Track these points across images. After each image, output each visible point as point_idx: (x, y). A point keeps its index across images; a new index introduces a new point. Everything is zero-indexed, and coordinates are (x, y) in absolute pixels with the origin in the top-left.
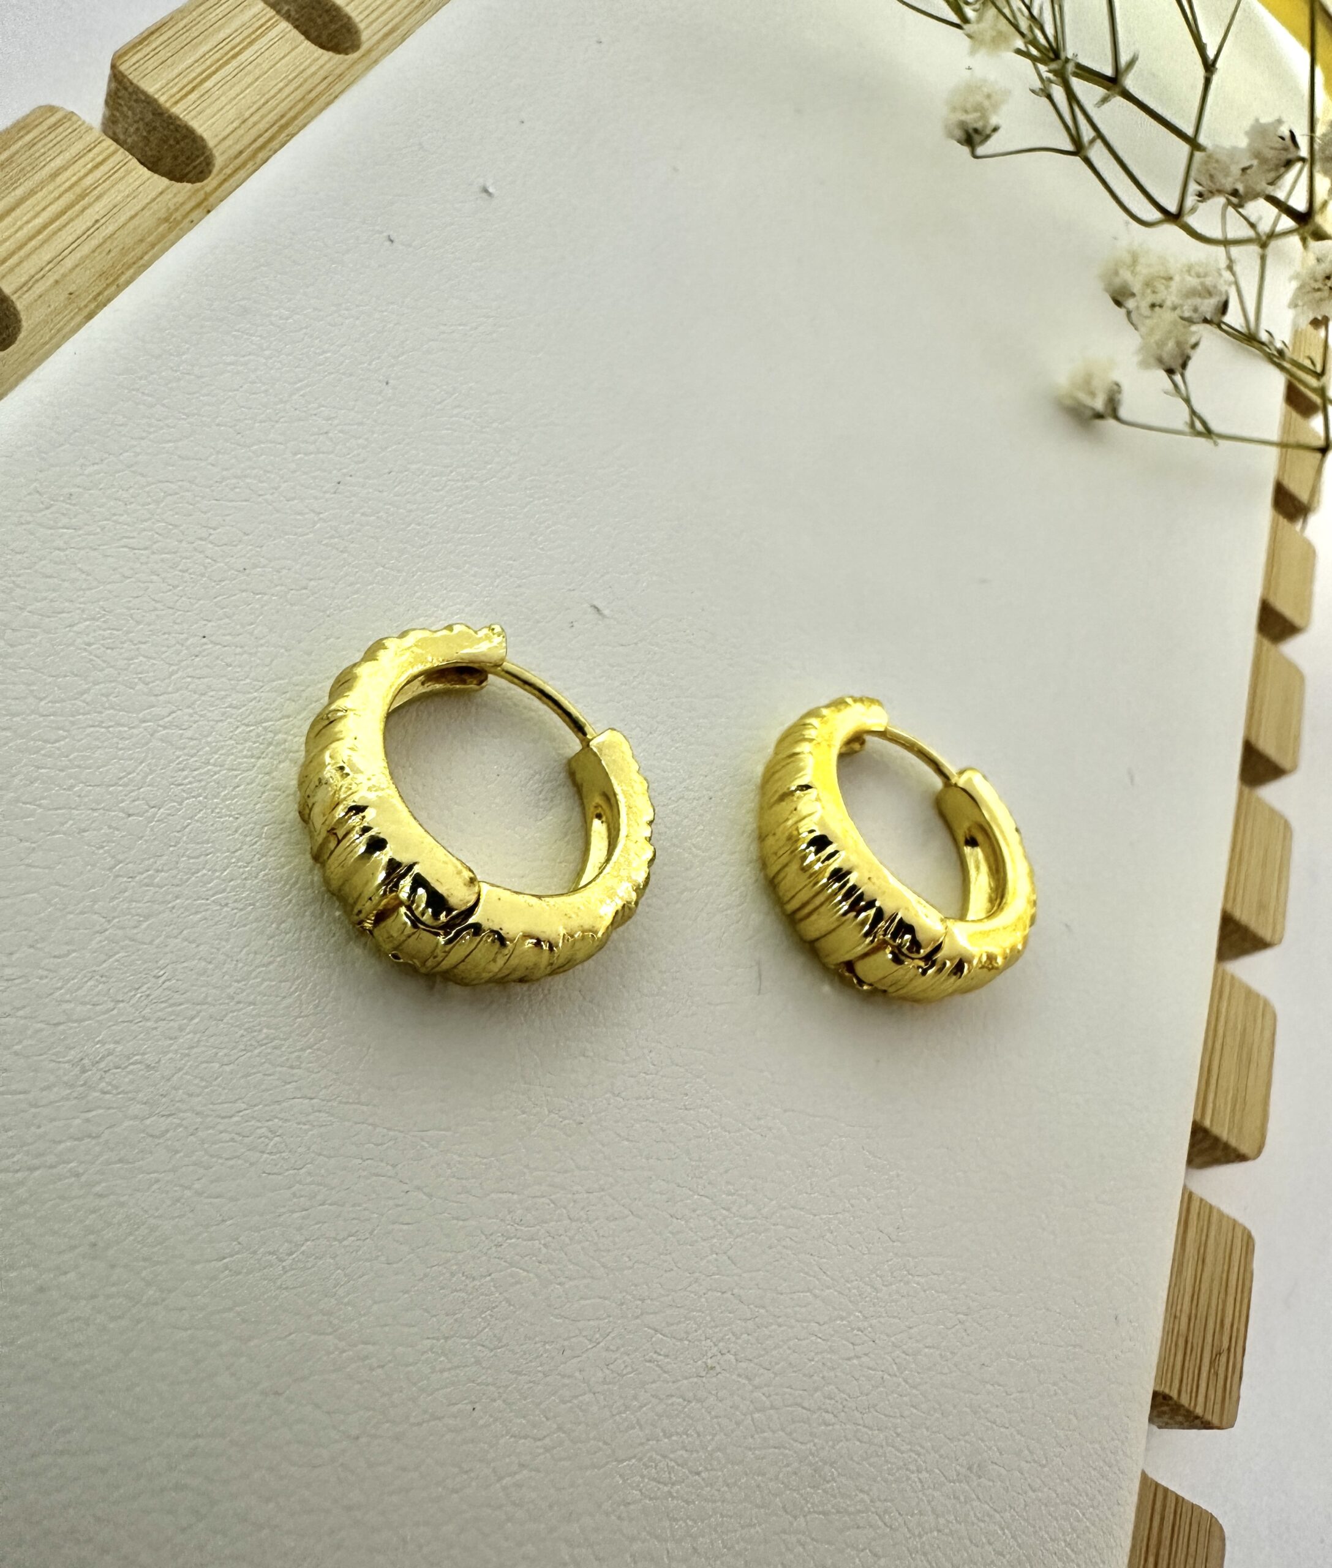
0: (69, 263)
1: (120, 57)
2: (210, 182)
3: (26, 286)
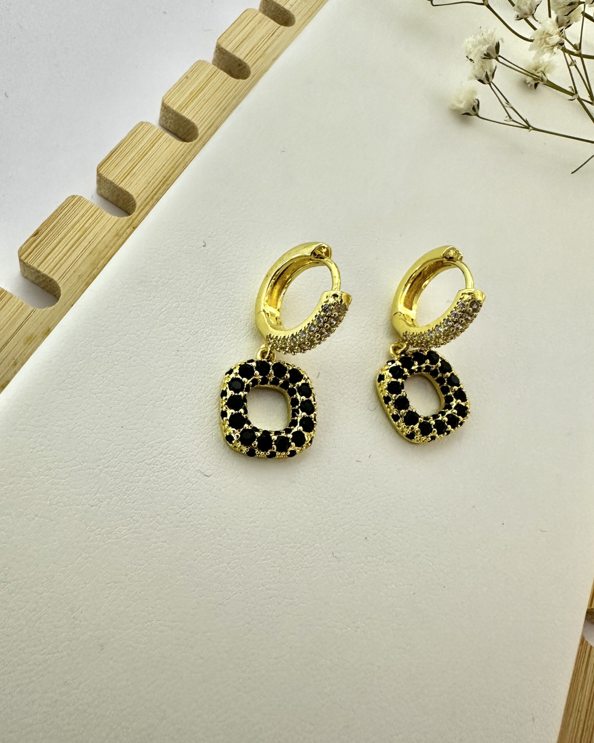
1: (100, 167)
3: (62, 277)
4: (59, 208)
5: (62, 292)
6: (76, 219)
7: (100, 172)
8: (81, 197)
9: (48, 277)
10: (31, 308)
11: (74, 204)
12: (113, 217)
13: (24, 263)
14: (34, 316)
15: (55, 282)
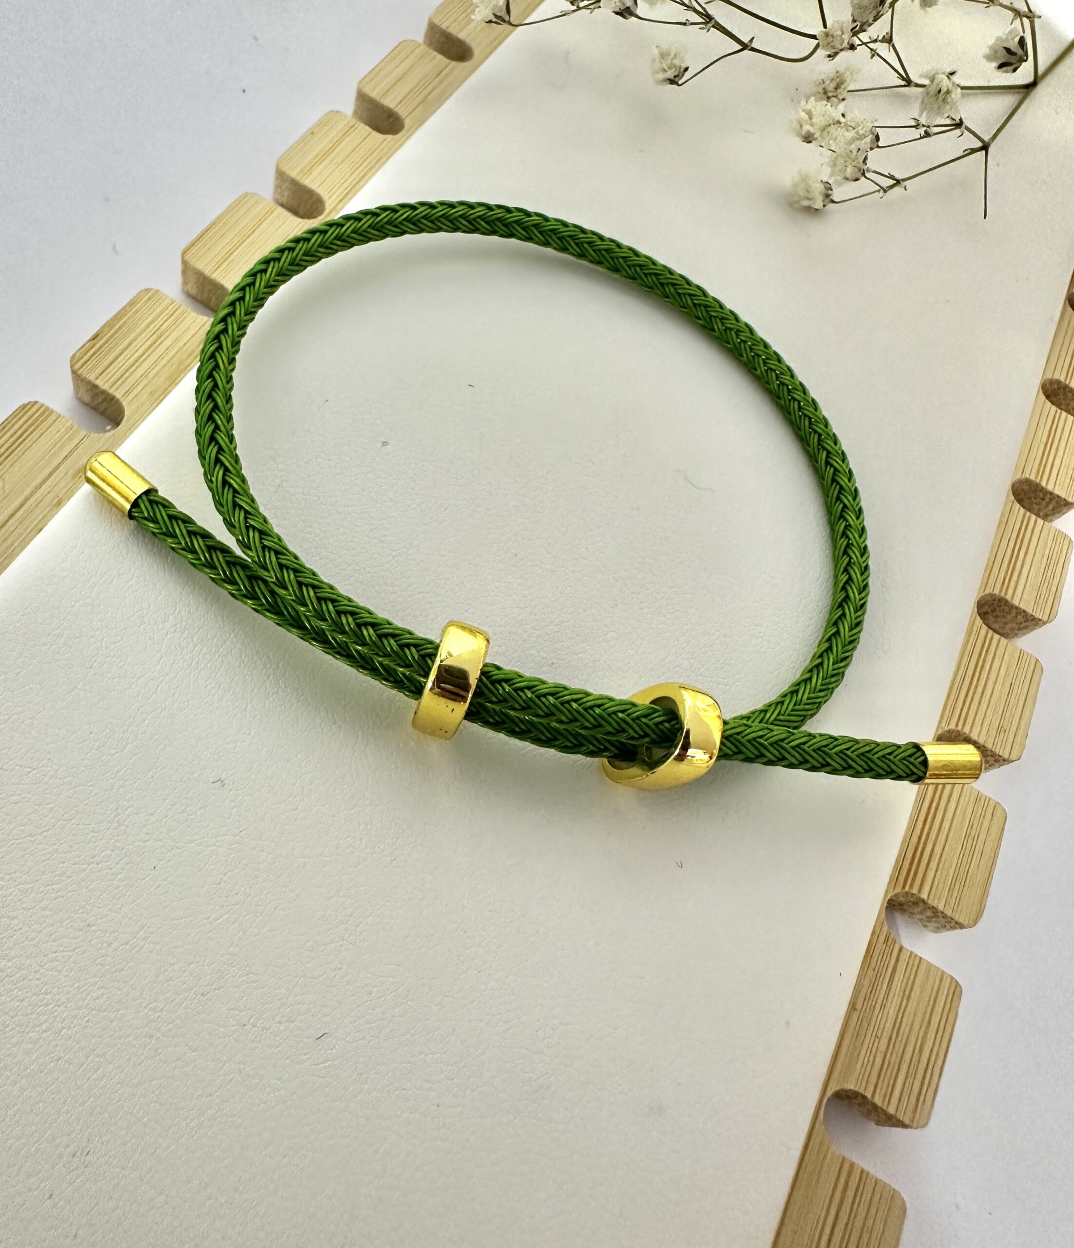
0: (151, 375)
1: (186, 252)
3: (128, 392)
4: (128, 304)
5: (126, 413)
6: (150, 319)
7: (186, 258)
8: (157, 291)
9: (108, 394)
10: (83, 433)
11: (149, 300)
12: (201, 317)
13: (79, 376)
14: (86, 442)
15: (118, 400)
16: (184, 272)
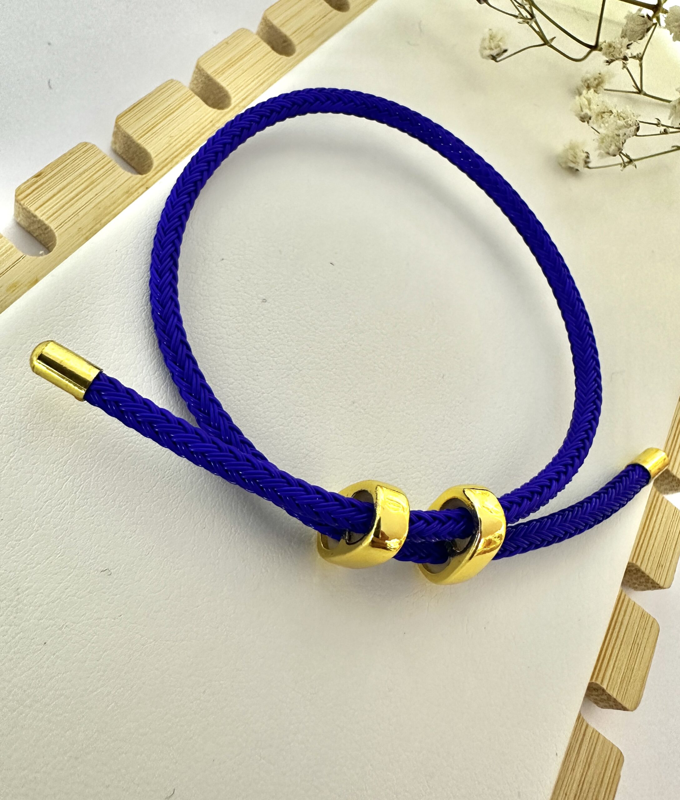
2: (150, 174)
3: (60, 226)
4: (68, 152)
5: (58, 242)
6: (85, 167)
7: (119, 123)
8: (93, 146)
9: (44, 224)
10: (21, 254)
11: (86, 151)
12: (126, 172)
13: (20, 204)
14: (22, 261)
15: (51, 230)
16: (115, 134)
